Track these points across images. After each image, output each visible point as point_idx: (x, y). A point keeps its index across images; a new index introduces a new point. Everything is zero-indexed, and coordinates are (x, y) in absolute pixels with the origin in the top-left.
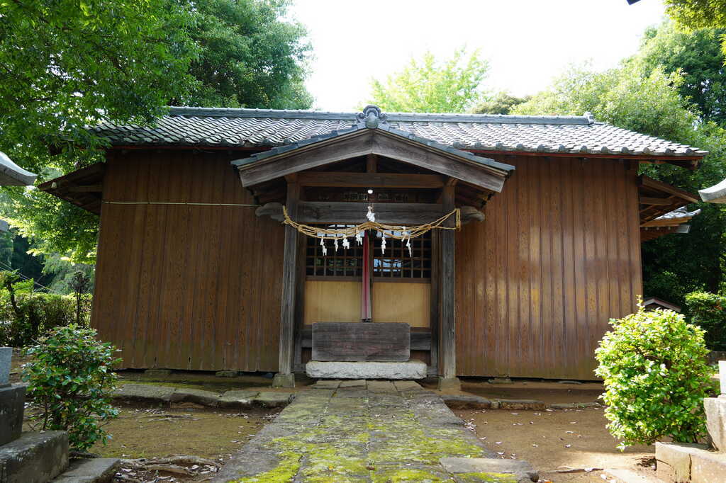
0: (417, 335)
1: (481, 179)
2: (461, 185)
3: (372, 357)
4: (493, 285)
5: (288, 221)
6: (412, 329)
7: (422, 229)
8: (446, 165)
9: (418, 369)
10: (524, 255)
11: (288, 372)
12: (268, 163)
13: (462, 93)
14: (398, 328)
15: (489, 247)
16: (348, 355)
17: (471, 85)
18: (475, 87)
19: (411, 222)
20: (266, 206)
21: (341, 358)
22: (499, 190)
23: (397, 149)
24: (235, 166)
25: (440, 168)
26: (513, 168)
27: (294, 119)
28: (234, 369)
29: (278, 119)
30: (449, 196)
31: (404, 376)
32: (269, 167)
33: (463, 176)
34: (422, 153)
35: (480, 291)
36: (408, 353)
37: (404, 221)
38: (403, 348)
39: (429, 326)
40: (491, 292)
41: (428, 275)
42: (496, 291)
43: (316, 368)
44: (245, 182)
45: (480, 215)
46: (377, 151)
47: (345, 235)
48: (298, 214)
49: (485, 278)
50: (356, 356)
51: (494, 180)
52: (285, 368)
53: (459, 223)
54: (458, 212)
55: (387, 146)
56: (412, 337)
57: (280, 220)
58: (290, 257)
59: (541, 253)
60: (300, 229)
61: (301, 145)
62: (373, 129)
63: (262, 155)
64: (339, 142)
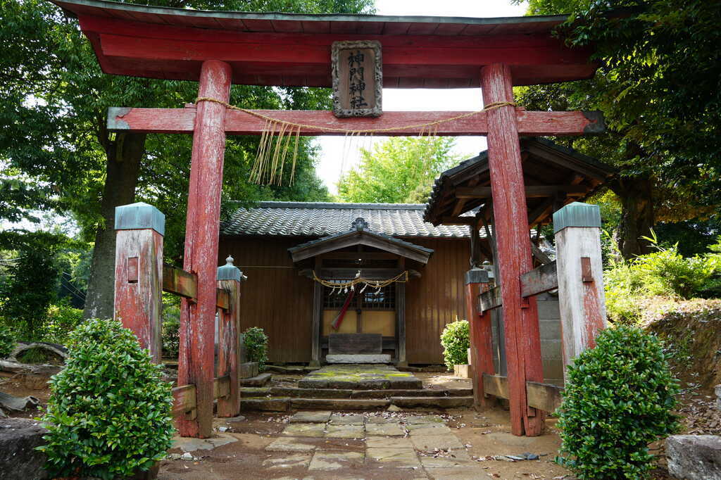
0: (386, 341)
1: (417, 257)
2: (407, 260)
3: (361, 352)
4: (430, 311)
5: (316, 278)
6: (383, 337)
7: (389, 281)
8: (398, 249)
9: (386, 358)
10: (448, 295)
11: (317, 359)
12: (306, 249)
13: (435, 157)
14: (376, 336)
15: (428, 290)
16: (348, 351)
17: (442, 151)
18: (445, 152)
19: (382, 278)
20: (304, 271)
21: (344, 352)
22: (426, 262)
23: (373, 242)
24: (289, 251)
25: (396, 251)
26: (432, 251)
27: (313, 208)
28: (284, 362)
29: (302, 208)
30: (402, 264)
31: (379, 362)
32: (307, 251)
33: (407, 255)
34: (387, 243)
35: (423, 315)
36: (381, 349)
37: (377, 278)
38: (379, 347)
39: (394, 336)
40: (429, 316)
41: (393, 306)
42: (432, 314)
43: (332, 358)
44: (295, 259)
45: (419, 275)
46: (363, 243)
47: (346, 286)
48: (321, 275)
49: (426, 308)
50: (352, 351)
51: (424, 257)
52: (316, 357)
53: (407, 279)
54: (407, 273)
55: (368, 240)
56: (383, 342)
57: (311, 277)
58: (317, 298)
59: (457, 293)
60: (322, 283)
61: (323, 239)
62: (360, 232)
63: (303, 246)
64: (343, 238)
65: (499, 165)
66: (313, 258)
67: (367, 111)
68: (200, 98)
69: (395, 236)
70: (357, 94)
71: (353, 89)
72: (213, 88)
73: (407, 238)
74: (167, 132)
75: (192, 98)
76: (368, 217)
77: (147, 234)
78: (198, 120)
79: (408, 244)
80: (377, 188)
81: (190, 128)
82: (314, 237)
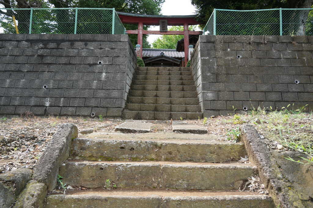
1: (176, 62)
2: (174, 63)
22: (179, 64)
23: (166, 58)
25: (171, 61)
26: (181, 61)
29: (145, 50)
46: (163, 58)
51: (179, 62)
61: (150, 58)
62: (162, 56)
63: (148, 59)
64: (158, 57)
65: (185, 40)
66: (150, 62)
67: (165, 31)
68: (139, 28)
69: (171, 57)
70: (163, 28)
71: (163, 27)
72: (140, 27)
73: (175, 58)
74: (133, 34)
75: (137, 28)
76: (164, 52)
77: (140, 48)
78: (139, 32)
79: (175, 59)
80: (167, 45)
81: (137, 33)
82: (150, 57)
